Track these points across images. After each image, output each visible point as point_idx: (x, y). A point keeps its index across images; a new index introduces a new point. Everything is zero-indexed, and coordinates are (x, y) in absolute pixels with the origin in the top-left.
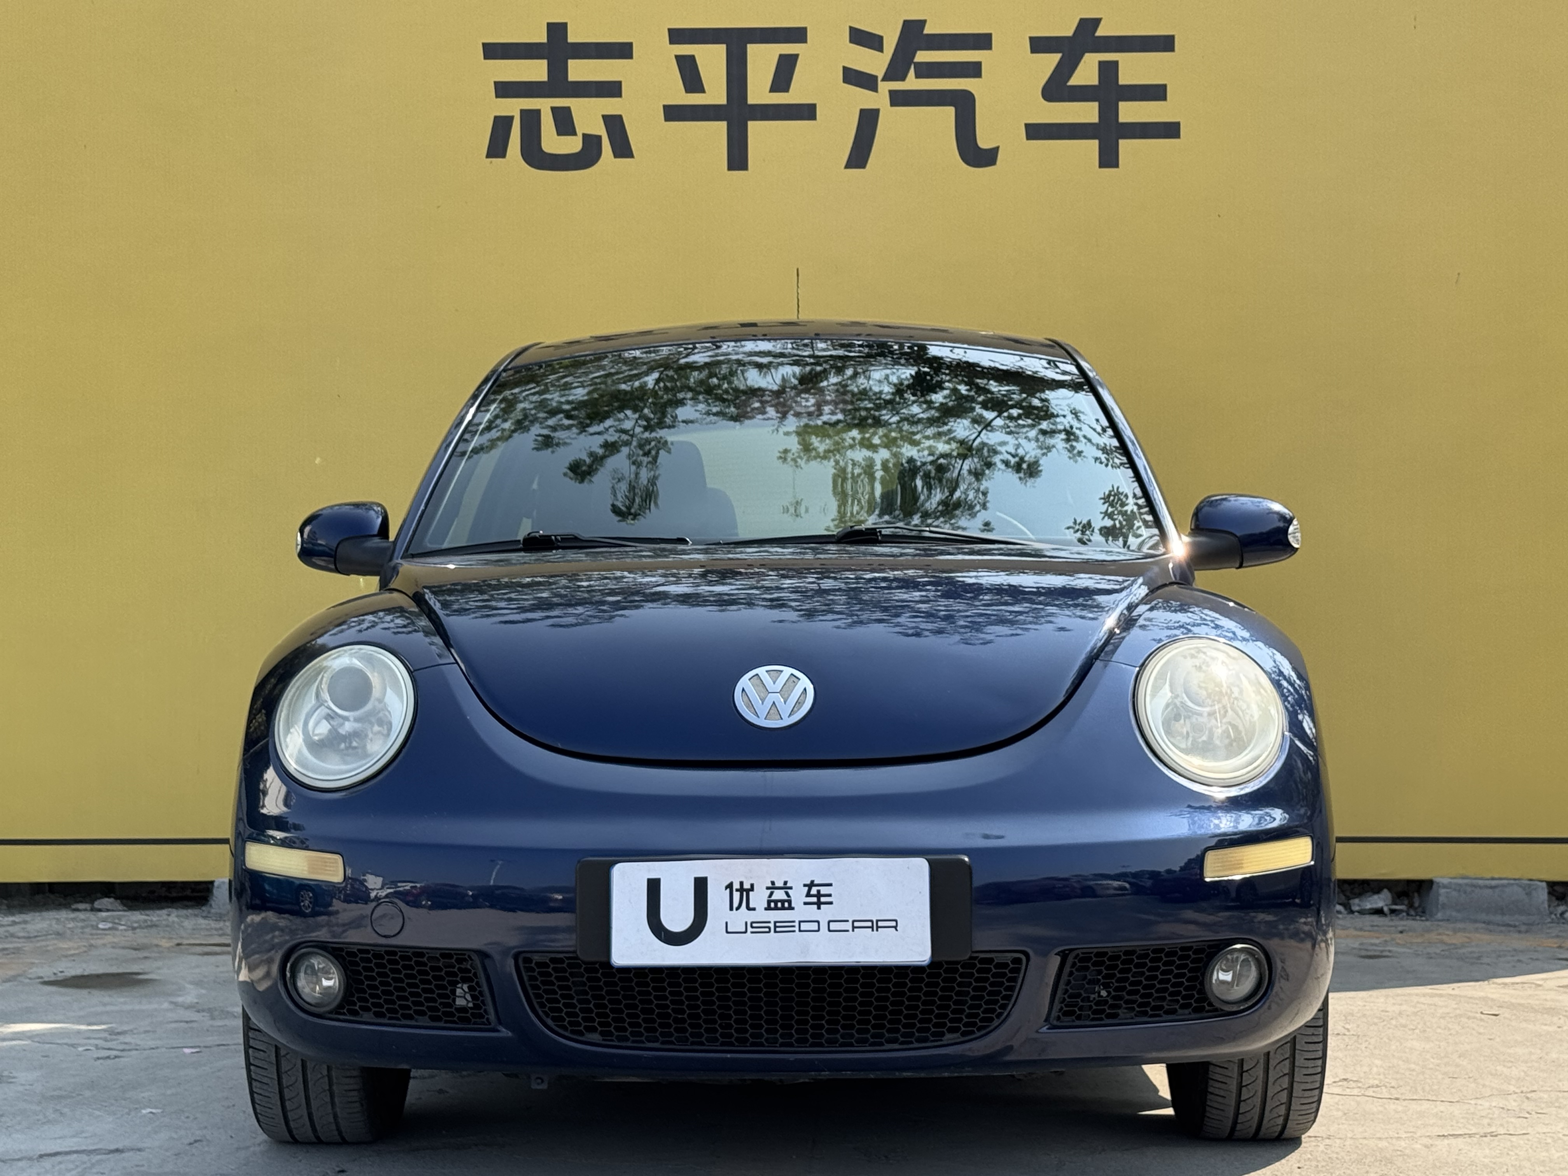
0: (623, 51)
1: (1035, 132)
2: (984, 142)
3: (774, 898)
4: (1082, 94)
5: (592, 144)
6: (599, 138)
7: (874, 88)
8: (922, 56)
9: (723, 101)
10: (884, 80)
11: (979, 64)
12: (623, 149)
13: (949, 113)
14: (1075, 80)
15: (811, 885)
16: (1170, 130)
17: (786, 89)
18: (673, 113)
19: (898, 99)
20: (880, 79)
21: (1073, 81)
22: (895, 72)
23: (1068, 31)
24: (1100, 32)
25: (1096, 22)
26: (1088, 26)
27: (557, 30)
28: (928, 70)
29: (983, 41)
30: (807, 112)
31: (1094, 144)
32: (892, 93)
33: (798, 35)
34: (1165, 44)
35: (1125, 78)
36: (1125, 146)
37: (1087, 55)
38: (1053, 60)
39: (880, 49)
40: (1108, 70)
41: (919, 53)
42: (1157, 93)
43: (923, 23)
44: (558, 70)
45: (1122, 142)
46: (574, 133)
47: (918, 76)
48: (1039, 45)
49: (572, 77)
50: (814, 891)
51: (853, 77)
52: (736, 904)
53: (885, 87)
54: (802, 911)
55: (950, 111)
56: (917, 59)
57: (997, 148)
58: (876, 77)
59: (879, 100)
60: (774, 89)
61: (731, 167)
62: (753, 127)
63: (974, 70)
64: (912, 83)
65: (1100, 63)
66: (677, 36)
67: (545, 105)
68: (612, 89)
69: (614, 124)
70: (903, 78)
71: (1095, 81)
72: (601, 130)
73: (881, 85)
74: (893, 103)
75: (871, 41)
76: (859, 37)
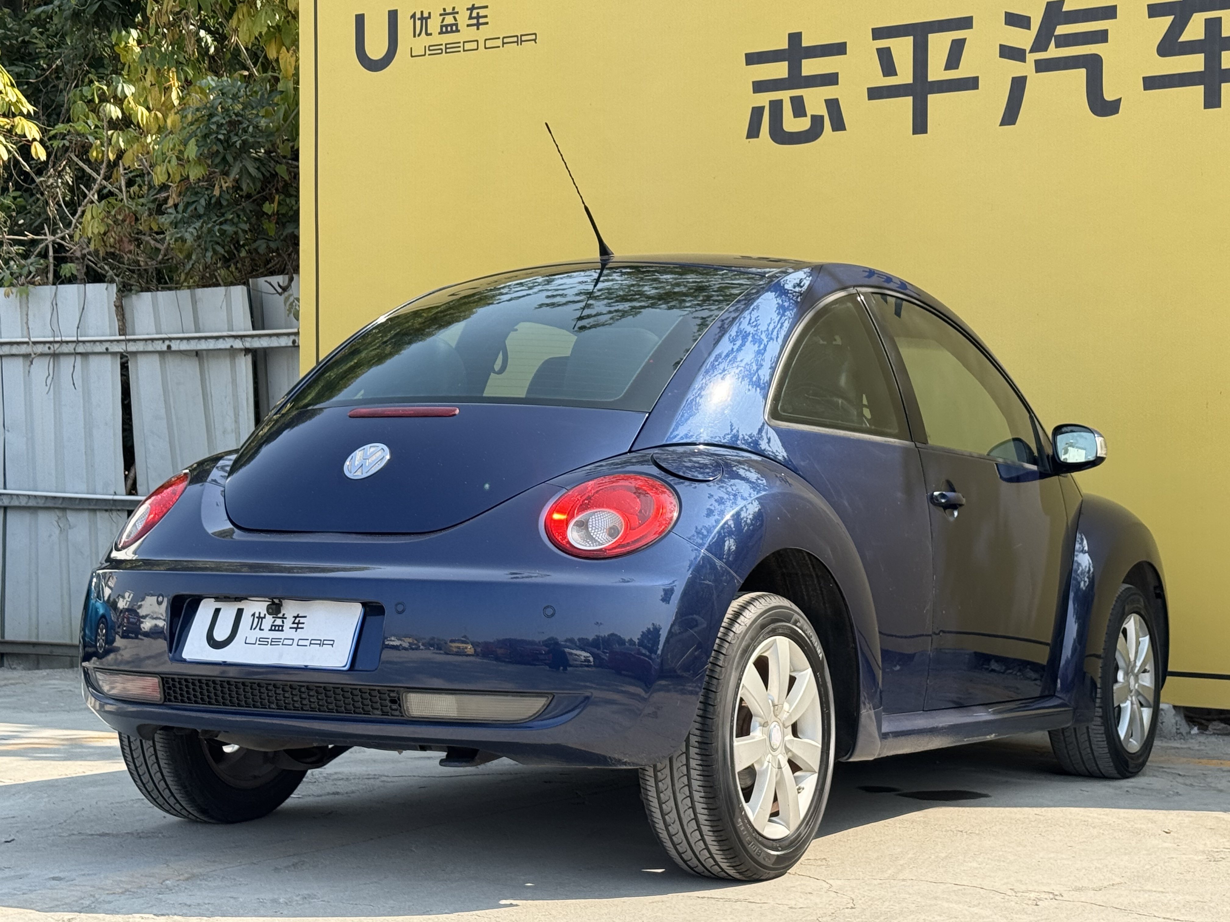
0: (840, 49)
1: (1151, 83)
2: (1110, 95)
4: (1188, 48)
5: (817, 122)
6: (822, 117)
7: (1023, 59)
8: (1062, 30)
9: (911, 81)
10: (1031, 51)
11: (1106, 32)
12: (839, 125)
14: (1186, 36)
17: (956, 68)
18: (875, 93)
19: (1042, 66)
20: (1027, 51)
21: (1182, 39)
22: (1040, 45)
27: (795, 38)
28: (1065, 41)
29: (1110, 12)
30: (972, 83)
31: (1200, 89)
32: (1036, 62)
33: (967, 23)
35: (1228, 32)
36: (1227, 89)
37: (1194, 15)
38: (1167, 21)
39: (1029, 27)
40: (1212, 24)
41: (1059, 28)
44: (795, 68)
45: (1224, 86)
46: (805, 115)
47: (1057, 46)
48: (1156, 11)
49: (805, 73)
51: (1006, 52)
53: (1032, 57)
55: (1082, 73)
56: (1056, 33)
57: (1120, 99)
58: (1024, 51)
59: (1027, 68)
60: (946, 68)
61: (914, 133)
62: (933, 99)
63: (1102, 37)
64: (1053, 52)
65: (1206, 20)
66: (878, 34)
67: (785, 96)
68: (832, 79)
69: (833, 105)
70: (1045, 50)
71: (1201, 37)
72: (823, 111)
73: (1028, 56)
74: (1038, 70)
75: (1022, 22)
76: (1013, 19)
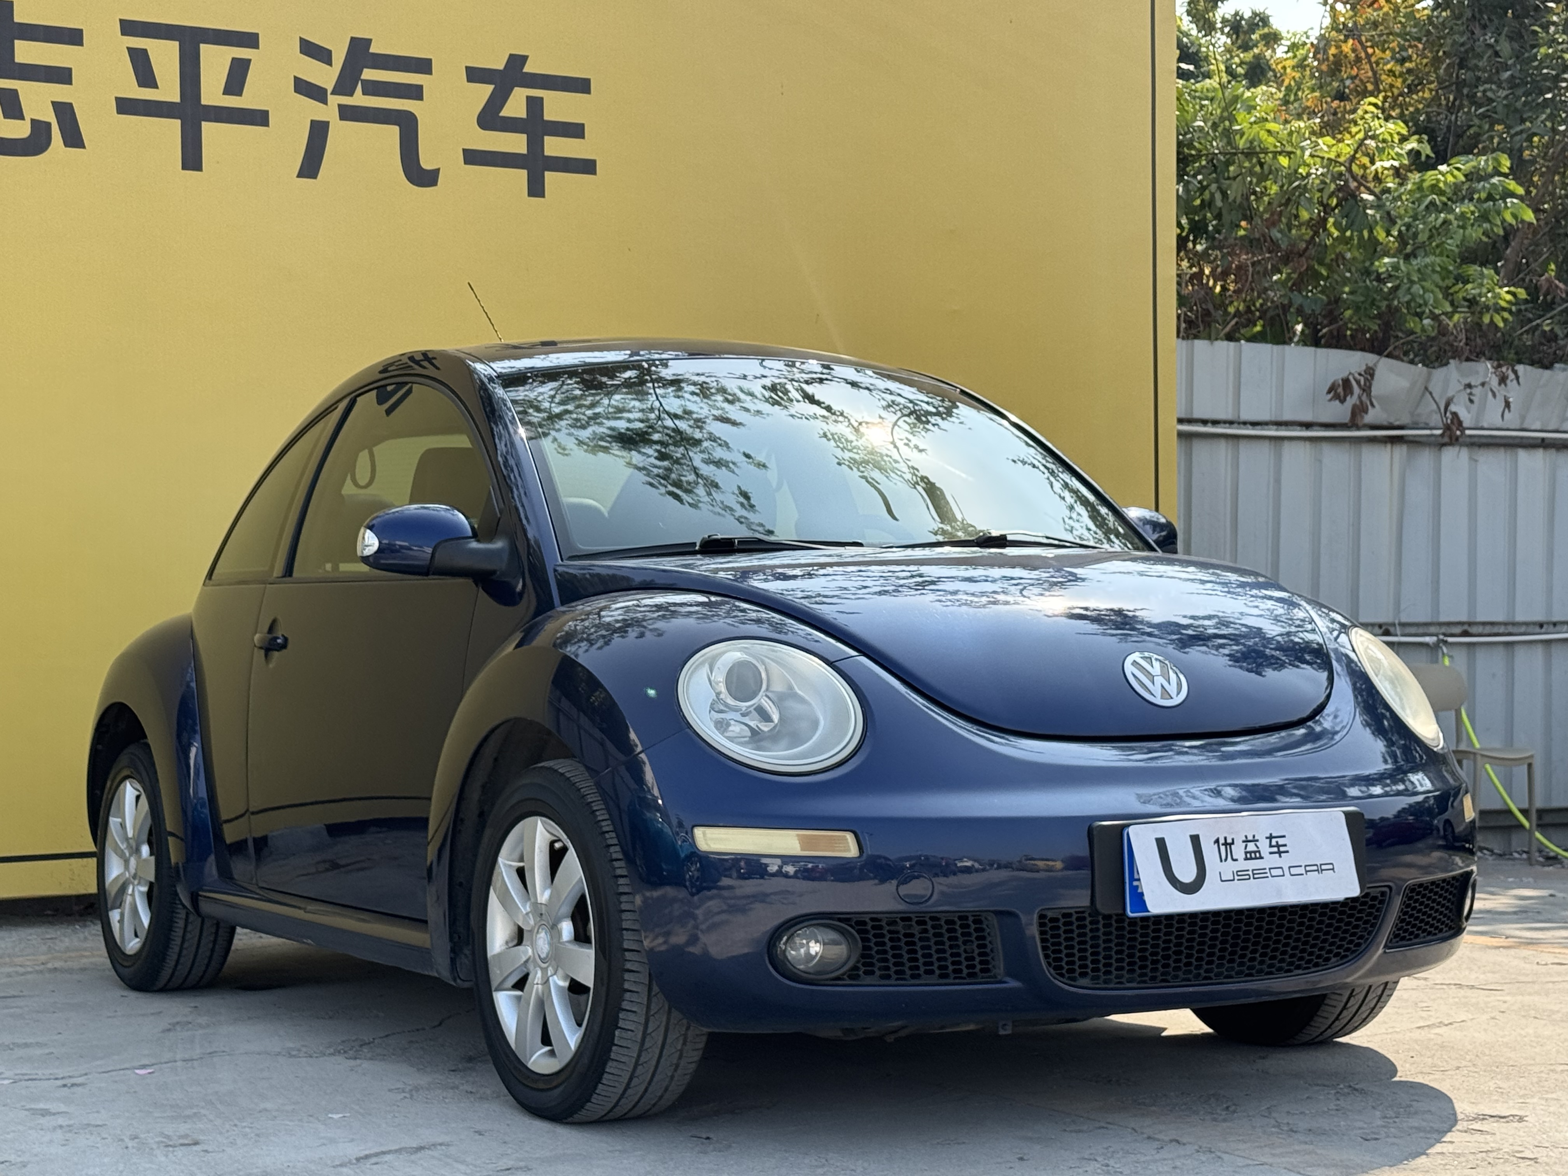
0: (74, 37)
1: (473, 157)
2: (427, 163)
3: (1248, 849)
4: (511, 125)
5: (40, 130)
6: (48, 125)
7: (324, 101)
8: (369, 74)
9: (177, 99)
10: (332, 93)
11: (420, 88)
12: (74, 139)
13: (393, 132)
14: (507, 111)
15: (1271, 837)
16: (587, 167)
17: (239, 93)
18: (126, 106)
19: (348, 113)
20: (329, 92)
21: (504, 113)
22: (344, 86)
23: (500, 64)
24: (527, 69)
25: (524, 59)
26: (517, 61)
28: (374, 89)
29: (423, 66)
30: (260, 118)
31: (524, 173)
32: (340, 106)
33: (250, 40)
34: (582, 86)
35: (549, 115)
36: (550, 177)
37: (516, 89)
38: (486, 90)
39: (329, 63)
40: (534, 105)
41: (365, 70)
42: (576, 131)
43: (368, 42)
45: (547, 174)
46: (22, 118)
47: (365, 93)
48: (475, 75)
49: (19, 59)
50: (1274, 842)
51: (303, 87)
52: (1223, 857)
53: (335, 101)
54: (1269, 860)
55: (395, 130)
56: (363, 77)
57: (438, 170)
58: (325, 90)
59: (328, 112)
60: (228, 91)
61: (185, 167)
62: (208, 128)
63: (416, 93)
64: (359, 99)
65: (528, 97)
66: (129, 28)
68: (62, 76)
69: (64, 111)
70: (351, 94)
71: (523, 115)
72: (50, 117)
73: (331, 98)
74: (343, 117)
75: (321, 54)
76: (310, 49)
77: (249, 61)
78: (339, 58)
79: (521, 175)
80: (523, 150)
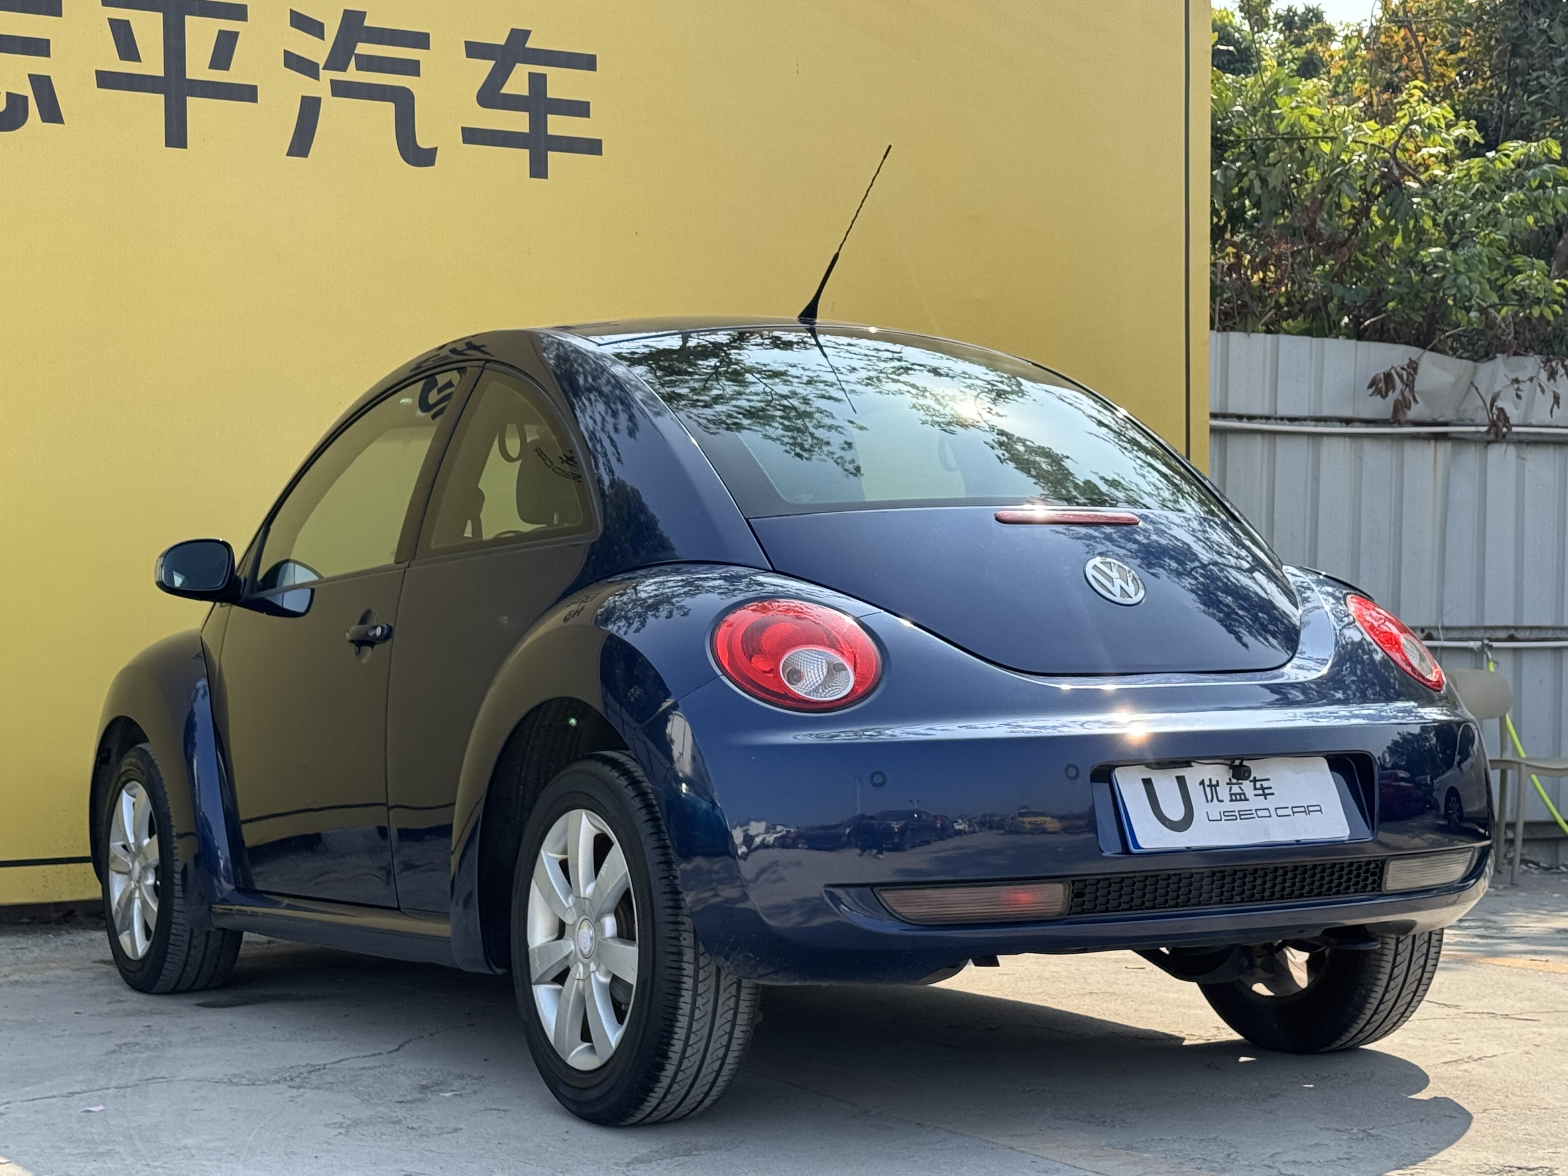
0: (54, 9)
1: (472, 136)
2: (423, 141)
4: (513, 103)
5: (17, 104)
6: (25, 98)
7: (316, 77)
8: (363, 48)
9: (161, 73)
10: (324, 68)
11: (416, 64)
12: (51, 113)
13: (388, 109)
14: (509, 88)
16: (593, 147)
17: (226, 67)
18: (106, 80)
19: (340, 89)
20: (321, 67)
21: (506, 90)
22: (337, 61)
23: (501, 39)
24: (530, 44)
25: (526, 34)
26: (519, 36)
28: (369, 64)
29: (421, 40)
30: (248, 93)
31: (525, 153)
32: (333, 82)
33: (238, 12)
34: (588, 62)
35: (553, 92)
36: (553, 157)
37: (518, 65)
38: (488, 65)
39: (321, 36)
40: (538, 82)
41: (359, 45)
42: (580, 109)
43: (363, 14)
45: (550, 153)
47: (359, 68)
48: (474, 50)
51: (294, 62)
53: (326, 76)
55: (390, 107)
56: (357, 51)
57: (436, 148)
58: (317, 65)
59: (320, 88)
60: (213, 65)
61: (168, 144)
62: (192, 103)
63: (412, 68)
64: (352, 74)
65: (530, 74)
68: (40, 48)
69: (41, 84)
70: (344, 69)
71: (525, 92)
72: (27, 91)
73: (322, 73)
74: (335, 93)
75: (313, 28)
76: (300, 22)
77: (237, 34)
78: (331, 31)
79: (523, 155)
80: (525, 128)
